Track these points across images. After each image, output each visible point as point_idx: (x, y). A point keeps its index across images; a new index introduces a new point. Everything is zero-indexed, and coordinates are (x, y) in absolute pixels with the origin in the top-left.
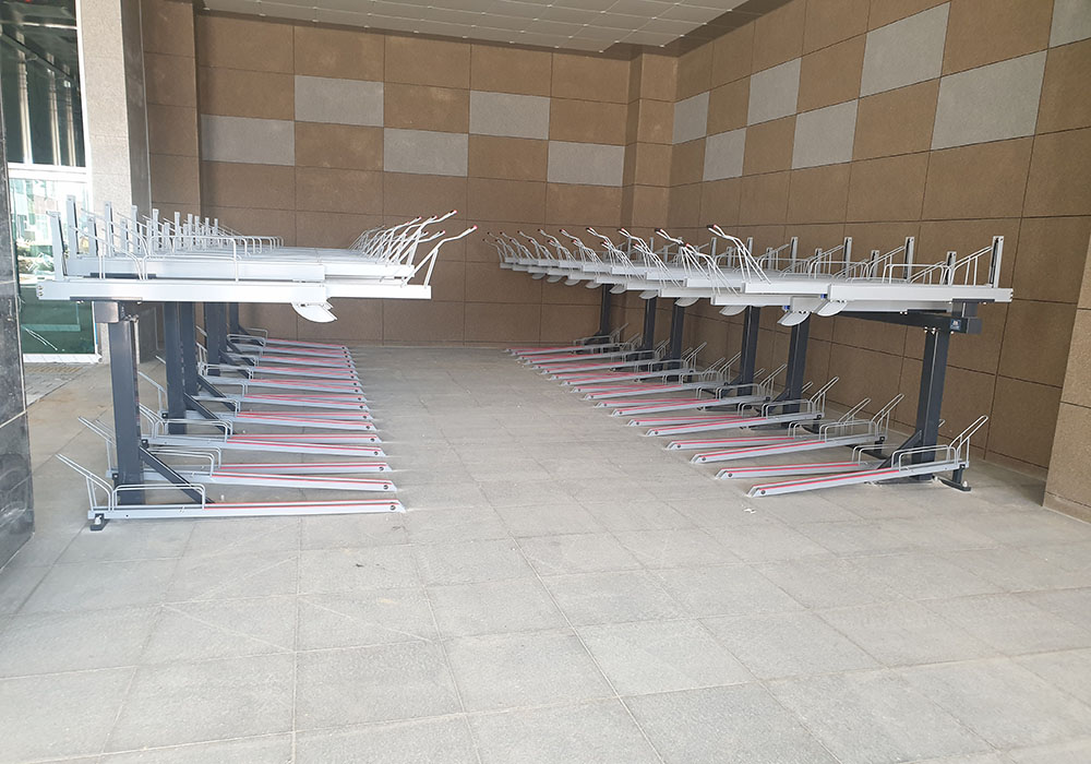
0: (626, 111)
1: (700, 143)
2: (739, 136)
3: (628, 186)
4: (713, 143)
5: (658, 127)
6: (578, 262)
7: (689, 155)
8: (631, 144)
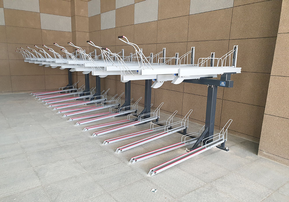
0: (70, 4)
1: (99, 16)
2: (113, 13)
3: (74, 32)
4: (103, 16)
5: (82, 10)
6: (54, 59)
7: (95, 20)
8: (73, 16)
